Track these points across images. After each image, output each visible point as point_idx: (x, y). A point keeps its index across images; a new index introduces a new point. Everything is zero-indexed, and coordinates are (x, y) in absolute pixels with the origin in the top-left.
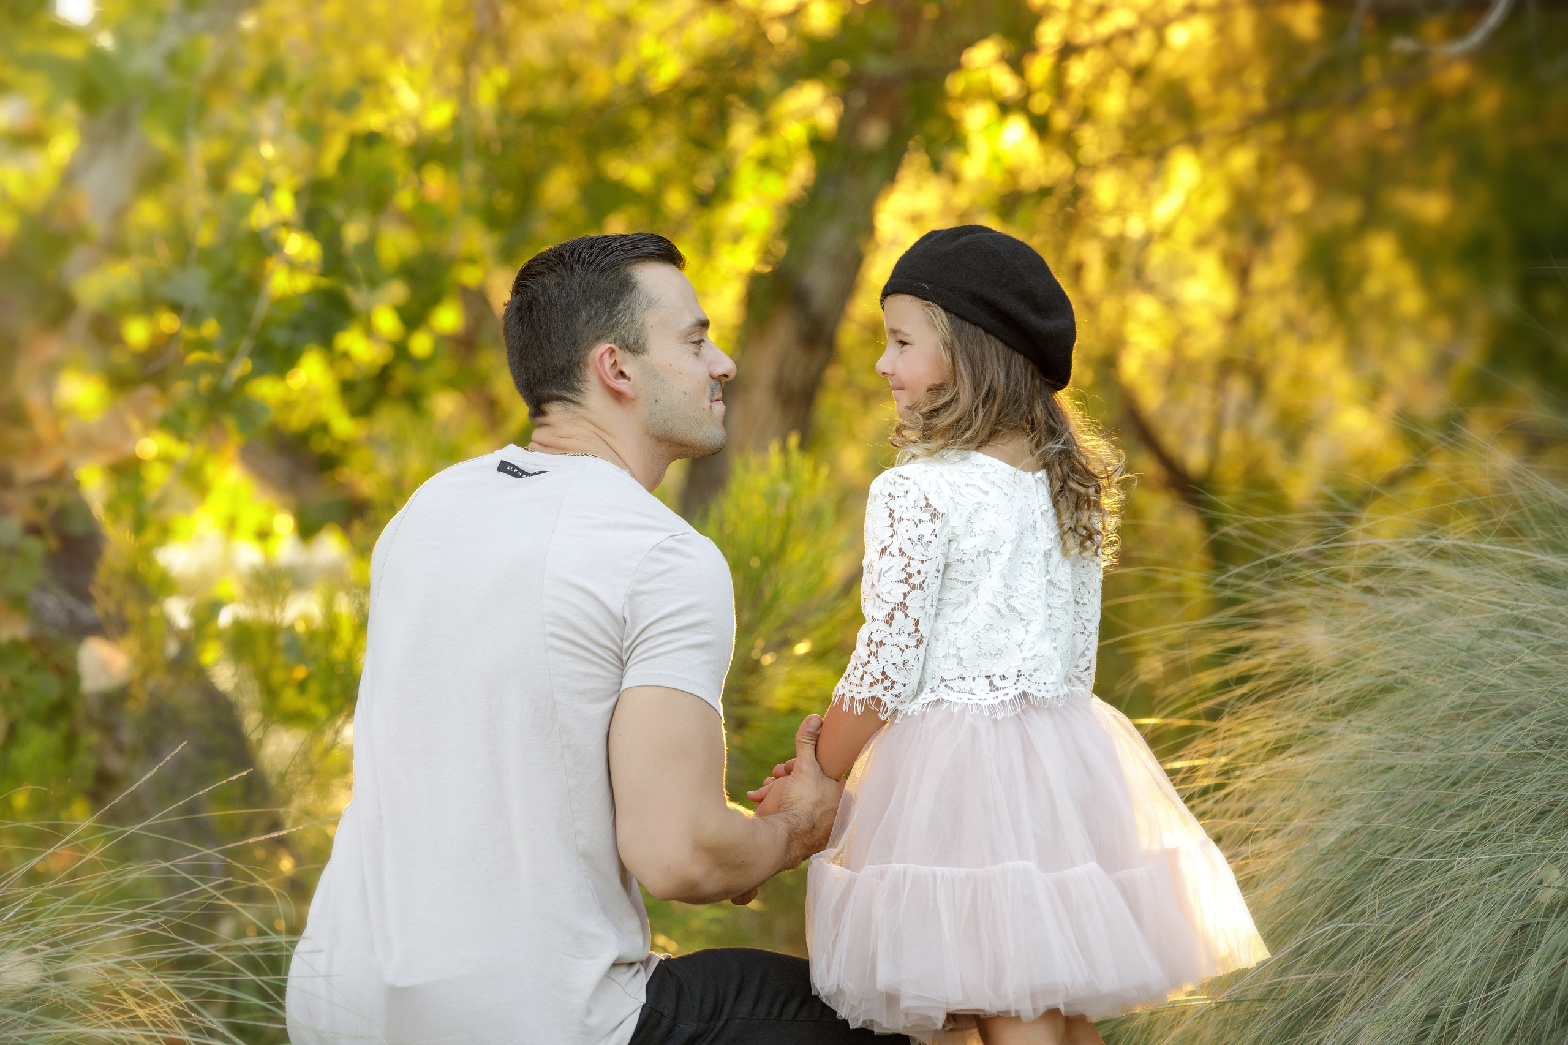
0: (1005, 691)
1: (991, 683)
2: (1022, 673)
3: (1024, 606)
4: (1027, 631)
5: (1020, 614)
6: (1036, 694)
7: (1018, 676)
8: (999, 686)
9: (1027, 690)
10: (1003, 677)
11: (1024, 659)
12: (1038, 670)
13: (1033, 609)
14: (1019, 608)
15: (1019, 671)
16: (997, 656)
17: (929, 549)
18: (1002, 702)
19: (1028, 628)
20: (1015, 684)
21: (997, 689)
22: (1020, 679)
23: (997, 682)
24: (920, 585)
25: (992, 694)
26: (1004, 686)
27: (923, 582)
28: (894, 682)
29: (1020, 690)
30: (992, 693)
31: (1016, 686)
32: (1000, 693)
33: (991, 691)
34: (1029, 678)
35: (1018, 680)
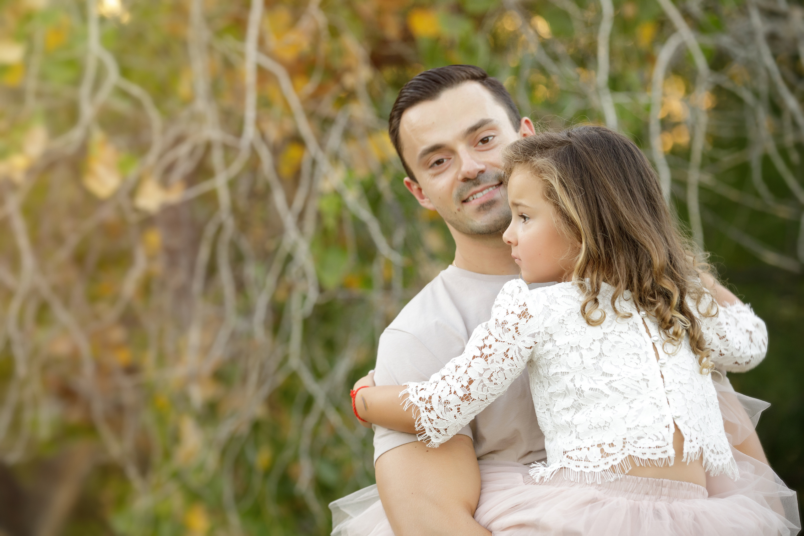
0: (614, 457)
1: (602, 450)
2: (627, 440)
3: (627, 387)
4: (630, 407)
5: (623, 393)
6: (641, 456)
7: (624, 443)
8: (609, 452)
9: (632, 454)
10: (612, 445)
11: (628, 428)
12: (642, 438)
13: (637, 390)
14: (621, 388)
15: (625, 439)
16: (606, 428)
17: (506, 334)
18: (612, 466)
19: (631, 405)
20: (622, 450)
21: (608, 455)
22: (627, 445)
23: (607, 449)
24: (487, 357)
25: (603, 461)
26: (613, 452)
27: (490, 355)
28: (432, 409)
29: (626, 455)
30: (603, 459)
31: (623, 452)
32: (610, 459)
33: (602, 457)
34: (633, 444)
35: (624, 447)
